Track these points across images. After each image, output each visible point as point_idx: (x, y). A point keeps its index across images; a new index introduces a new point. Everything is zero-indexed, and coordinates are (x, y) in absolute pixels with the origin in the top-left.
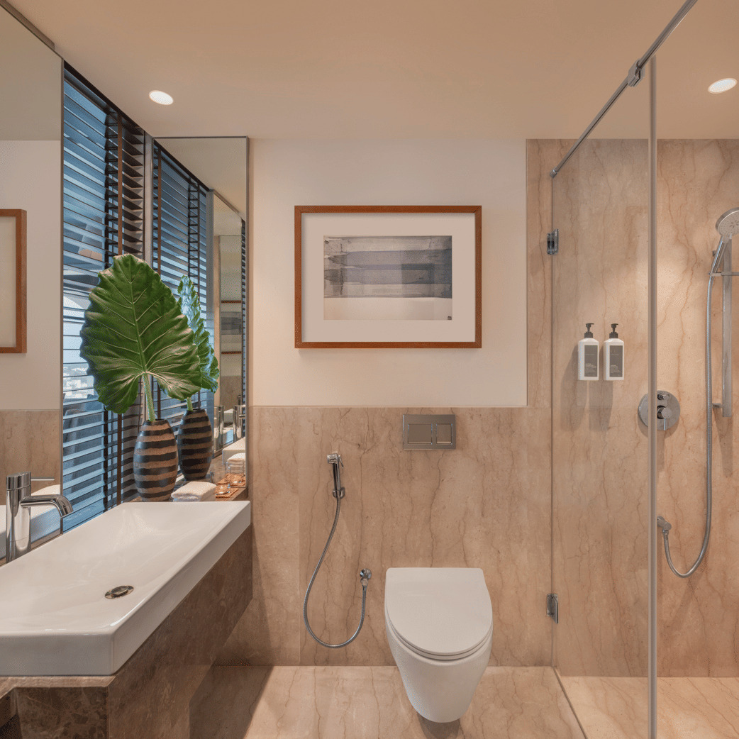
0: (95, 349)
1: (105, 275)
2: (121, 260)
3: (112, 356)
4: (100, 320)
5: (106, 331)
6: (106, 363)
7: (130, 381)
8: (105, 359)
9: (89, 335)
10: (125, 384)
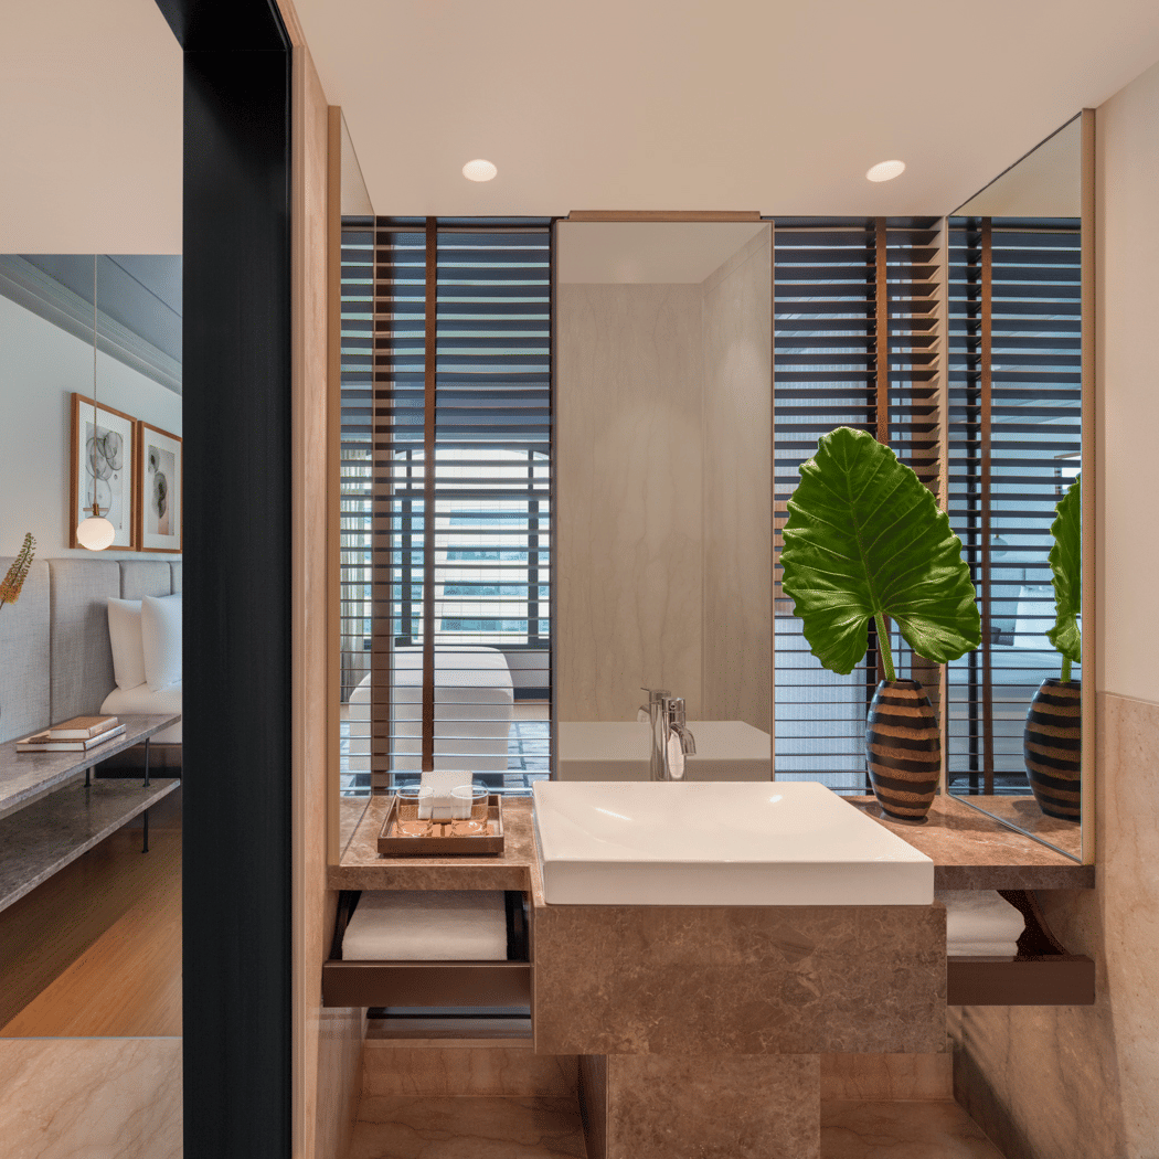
0: (802, 580)
1: (808, 468)
2: (829, 440)
3: (826, 588)
4: (805, 536)
5: (815, 551)
6: (818, 599)
7: (855, 625)
8: (816, 593)
9: (792, 560)
10: (847, 631)
